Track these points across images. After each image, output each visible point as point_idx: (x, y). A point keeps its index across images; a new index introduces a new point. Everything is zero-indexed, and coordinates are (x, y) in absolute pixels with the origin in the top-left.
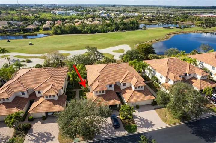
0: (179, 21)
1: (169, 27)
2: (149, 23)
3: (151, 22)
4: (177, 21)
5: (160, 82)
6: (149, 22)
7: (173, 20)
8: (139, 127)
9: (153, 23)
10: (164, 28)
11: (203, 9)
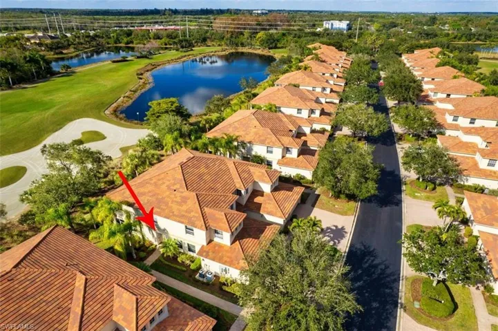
0: (120, 43)
1: (124, 57)
2: (56, 56)
3: (62, 53)
4: (116, 43)
5: (268, 161)
6: (57, 54)
7: (108, 43)
8: (335, 243)
9: (65, 54)
10: (114, 62)
11: (128, 15)
